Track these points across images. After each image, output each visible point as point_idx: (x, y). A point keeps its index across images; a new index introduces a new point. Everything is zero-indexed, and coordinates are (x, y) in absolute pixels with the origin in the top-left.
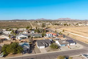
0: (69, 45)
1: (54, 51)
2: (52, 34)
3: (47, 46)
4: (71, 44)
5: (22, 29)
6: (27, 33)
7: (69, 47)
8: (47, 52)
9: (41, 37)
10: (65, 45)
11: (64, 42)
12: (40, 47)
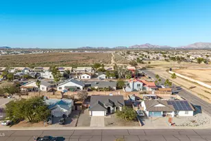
0: (173, 114)
1: (125, 125)
3: (113, 113)
4: (182, 113)
6: (89, 78)
7: (170, 120)
8: (106, 126)
9: (115, 88)
10: (162, 113)
11: (160, 105)
12: (93, 112)
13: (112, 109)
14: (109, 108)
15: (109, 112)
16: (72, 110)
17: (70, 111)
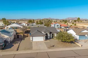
2: (60, 25)
3: (50, 38)
5: (23, 22)
6: (27, 25)
8: (49, 48)
12: (33, 37)
13: (49, 35)
14: (47, 34)
15: (47, 38)
16: (14, 38)
17: (13, 37)
